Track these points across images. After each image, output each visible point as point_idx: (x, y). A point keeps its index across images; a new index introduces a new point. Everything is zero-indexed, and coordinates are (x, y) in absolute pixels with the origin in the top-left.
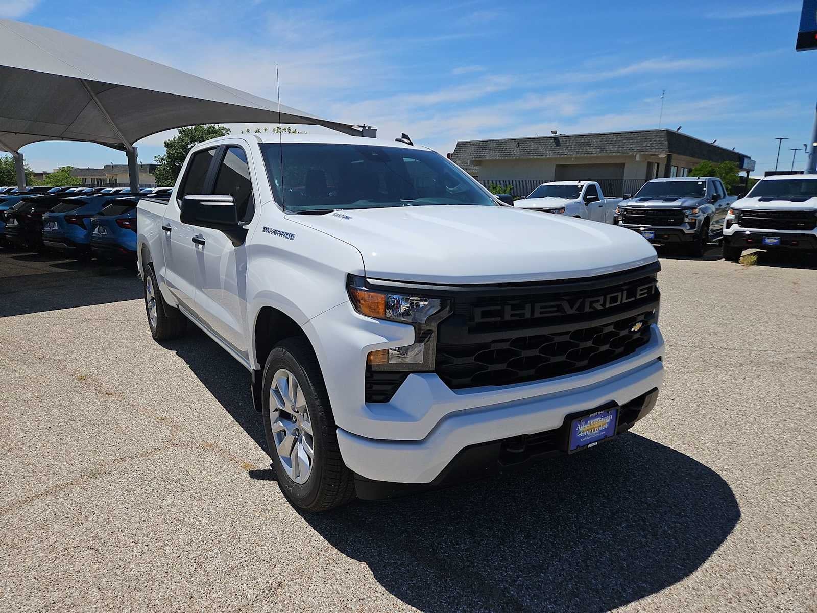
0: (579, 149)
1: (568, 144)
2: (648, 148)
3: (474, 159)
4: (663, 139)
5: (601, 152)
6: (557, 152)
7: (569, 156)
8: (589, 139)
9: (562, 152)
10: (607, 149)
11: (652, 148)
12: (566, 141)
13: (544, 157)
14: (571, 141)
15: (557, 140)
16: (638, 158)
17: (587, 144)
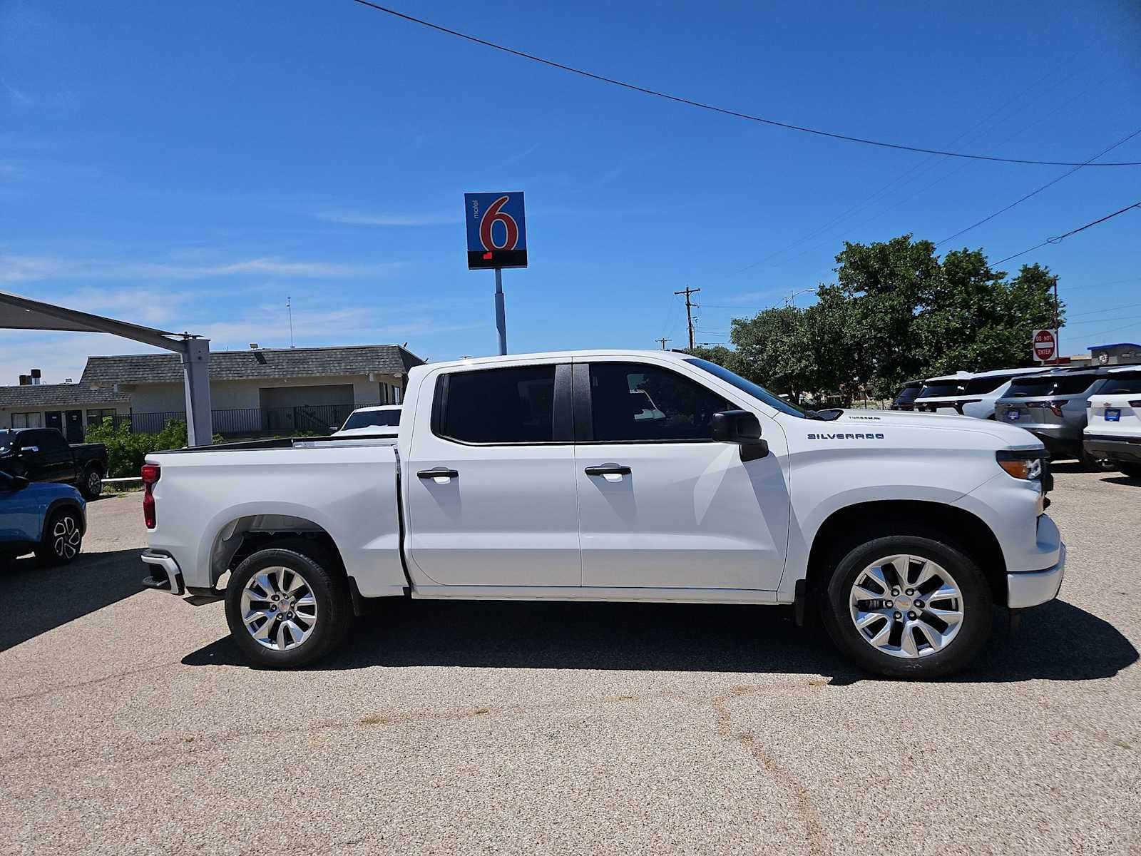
0: (294, 368)
1: (277, 361)
2: (381, 366)
3: (125, 383)
4: (396, 357)
5: (323, 371)
6: (263, 371)
7: (282, 376)
8: (305, 355)
9: (268, 370)
10: (332, 368)
11: (386, 366)
12: (273, 357)
13: (245, 378)
14: (281, 358)
15: (260, 356)
16: (371, 379)
17: (303, 361)
